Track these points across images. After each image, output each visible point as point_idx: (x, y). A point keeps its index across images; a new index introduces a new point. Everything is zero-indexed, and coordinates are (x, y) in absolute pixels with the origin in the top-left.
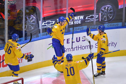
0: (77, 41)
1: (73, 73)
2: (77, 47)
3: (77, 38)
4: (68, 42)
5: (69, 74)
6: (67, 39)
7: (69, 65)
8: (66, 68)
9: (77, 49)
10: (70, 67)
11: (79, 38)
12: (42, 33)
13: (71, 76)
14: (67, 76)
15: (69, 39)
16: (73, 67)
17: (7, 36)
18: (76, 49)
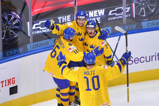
1: (96, 87)
7: (90, 73)
8: (85, 77)
10: (93, 75)
12: (34, 42)
16: (97, 77)
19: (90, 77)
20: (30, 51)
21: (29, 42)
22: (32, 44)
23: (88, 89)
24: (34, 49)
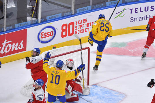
0: (145, 11)
1: (57, 82)
2: (145, 17)
3: (145, 7)
4: (136, 11)
5: (54, 81)
6: (136, 9)
7: (56, 73)
8: (52, 74)
9: (146, 19)
10: (57, 74)
11: (148, 7)
12: (110, 1)
13: (54, 84)
14: (51, 82)
15: (137, 8)
16: (59, 76)
17: (74, 4)
18: (144, 18)
19: (55, 75)
20: (108, 6)
21: (108, 1)
22: (109, 2)
23: (52, 82)
24: (110, 5)
